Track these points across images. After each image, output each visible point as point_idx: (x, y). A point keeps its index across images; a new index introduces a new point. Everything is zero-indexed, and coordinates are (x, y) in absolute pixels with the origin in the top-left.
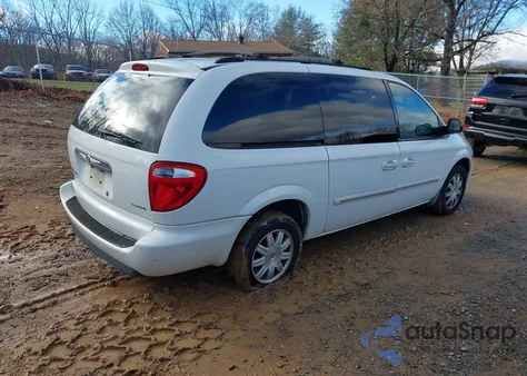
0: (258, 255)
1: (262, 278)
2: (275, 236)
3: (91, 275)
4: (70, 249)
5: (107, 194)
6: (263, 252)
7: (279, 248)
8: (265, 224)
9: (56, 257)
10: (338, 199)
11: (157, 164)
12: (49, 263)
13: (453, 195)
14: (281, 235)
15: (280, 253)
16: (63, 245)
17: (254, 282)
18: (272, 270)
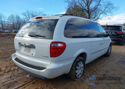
0: (77, 69)
1: (77, 76)
2: (80, 63)
3: (25, 81)
4: (15, 74)
5: (32, 55)
6: (78, 68)
7: (81, 67)
8: (78, 60)
9: (11, 77)
10: (93, 52)
11: (53, 43)
12: (9, 79)
13: (109, 51)
14: (81, 63)
15: (81, 68)
16: (12, 73)
17: (76, 78)
18: (80, 74)
